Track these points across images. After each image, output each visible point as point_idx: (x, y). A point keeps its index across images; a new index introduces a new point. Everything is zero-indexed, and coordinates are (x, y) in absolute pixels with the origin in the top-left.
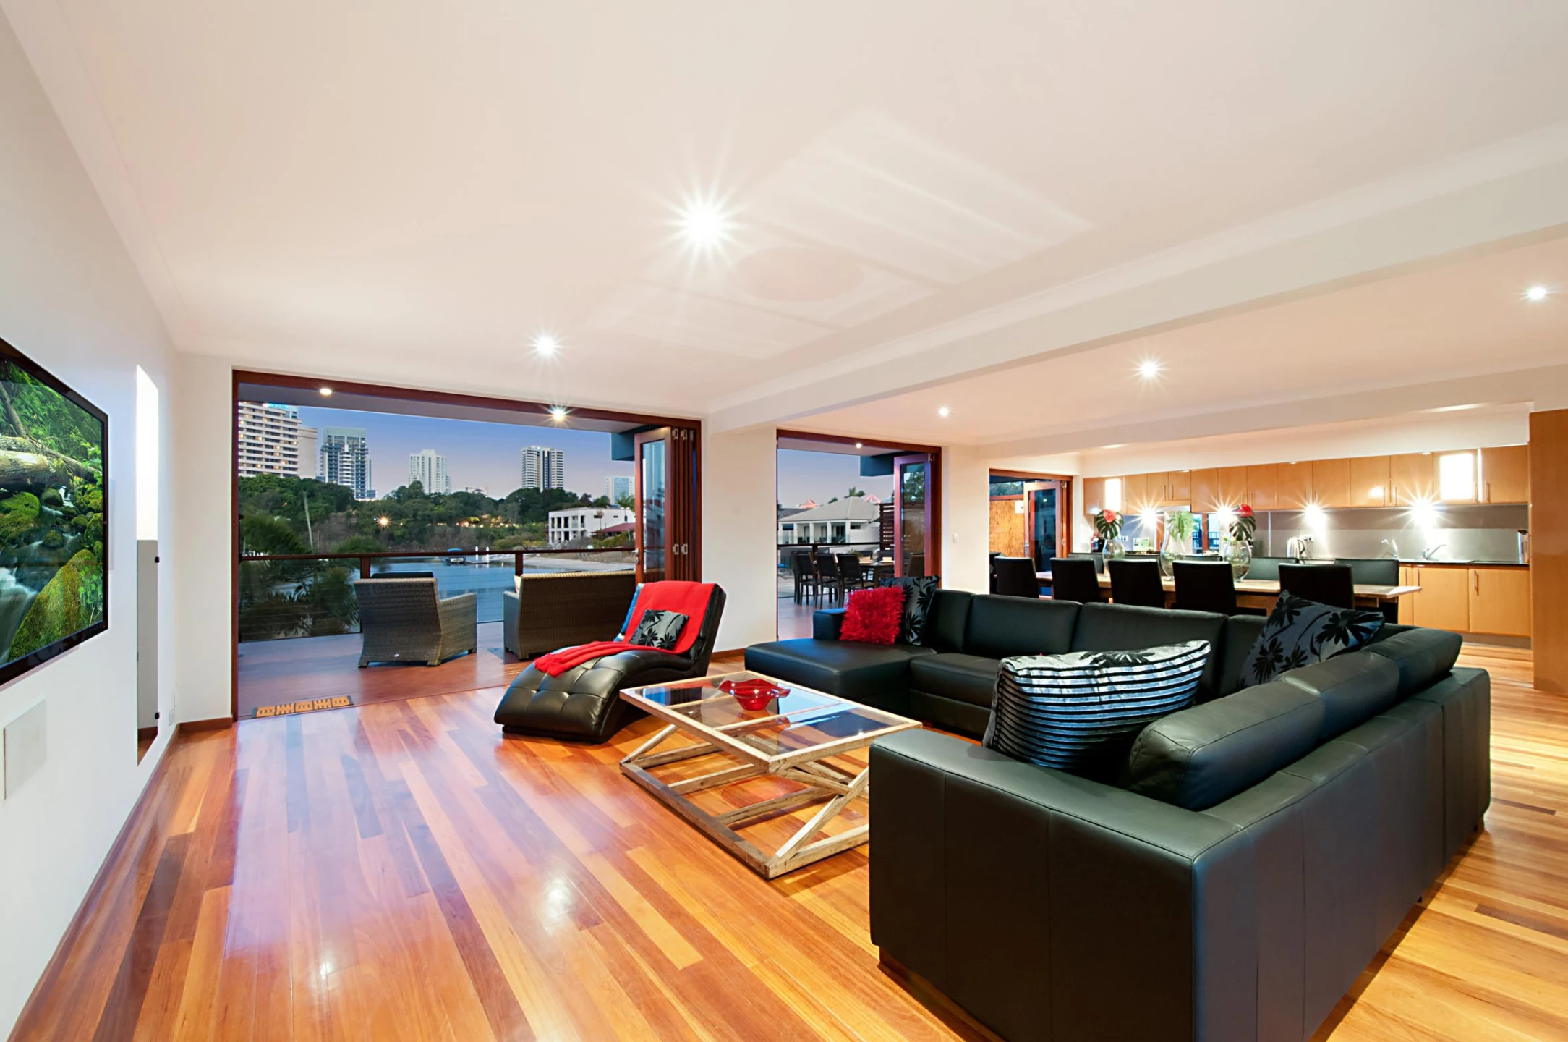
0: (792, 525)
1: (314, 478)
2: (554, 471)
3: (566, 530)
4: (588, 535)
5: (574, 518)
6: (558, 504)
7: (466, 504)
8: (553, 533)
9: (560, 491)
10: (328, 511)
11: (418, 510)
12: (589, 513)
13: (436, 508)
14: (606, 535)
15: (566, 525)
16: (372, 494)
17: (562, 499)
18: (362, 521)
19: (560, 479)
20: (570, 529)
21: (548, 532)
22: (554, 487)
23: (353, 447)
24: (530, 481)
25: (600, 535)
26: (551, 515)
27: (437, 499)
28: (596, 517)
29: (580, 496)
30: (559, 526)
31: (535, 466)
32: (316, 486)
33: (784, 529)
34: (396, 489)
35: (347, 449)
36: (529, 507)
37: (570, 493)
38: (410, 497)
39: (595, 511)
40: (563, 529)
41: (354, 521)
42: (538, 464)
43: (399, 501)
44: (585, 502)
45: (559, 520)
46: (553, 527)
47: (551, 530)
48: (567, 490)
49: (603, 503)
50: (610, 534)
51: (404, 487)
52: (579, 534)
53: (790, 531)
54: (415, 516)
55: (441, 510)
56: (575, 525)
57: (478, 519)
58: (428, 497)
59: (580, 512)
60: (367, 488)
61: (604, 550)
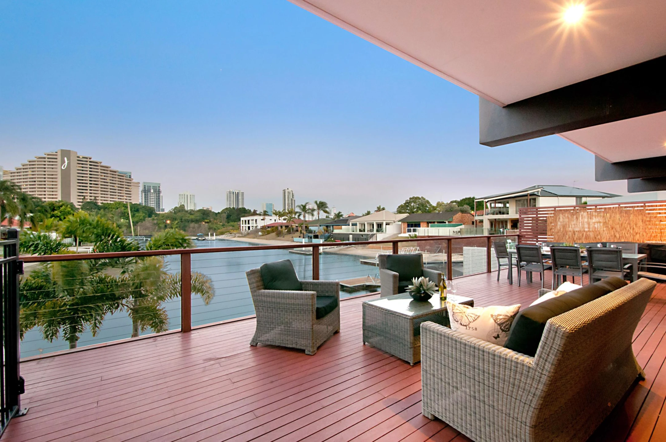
0: (357, 223)
1: (138, 203)
2: (240, 201)
3: (249, 225)
4: (259, 227)
5: (252, 220)
6: (243, 214)
7: (204, 214)
8: (243, 227)
9: (244, 209)
10: (144, 217)
11: (182, 217)
12: (259, 218)
13: (191, 216)
14: (267, 227)
15: (249, 223)
16: (163, 210)
17: (245, 212)
18: (159, 222)
19: (243, 204)
20: (250, 225)
21: (240, 227)
22: (240, 206)
23: (155, 191)
24: (230, 204)
25: (263, 228)
26: (242, 219)
27: (191, 212)
28: (262, 220)
29: (252, 211)
30: (245, 224)
31: (232, 198)
32: (139, 207)
33: (352, 225)
34: (173, 208)
35: (152, 191)
36: (231, 216)
37: (248, 210)
38: (180, 212)
39: (262, 217)
40: (247, 225)
41: (155, 222)
43: (175, 213)
44: (255, 213)
45: (245, 221)
46: (243, 224)
48: (247, 208)
51: (177, 207)
52: (255, 227)
53: (355, 226)
54: (181, 219)
55: (192, 217)
56: (253, 223)
57: (208, 221)
58: (187, 212)
59: (255, 218)
60: (161, 208)
61: (266, 235)
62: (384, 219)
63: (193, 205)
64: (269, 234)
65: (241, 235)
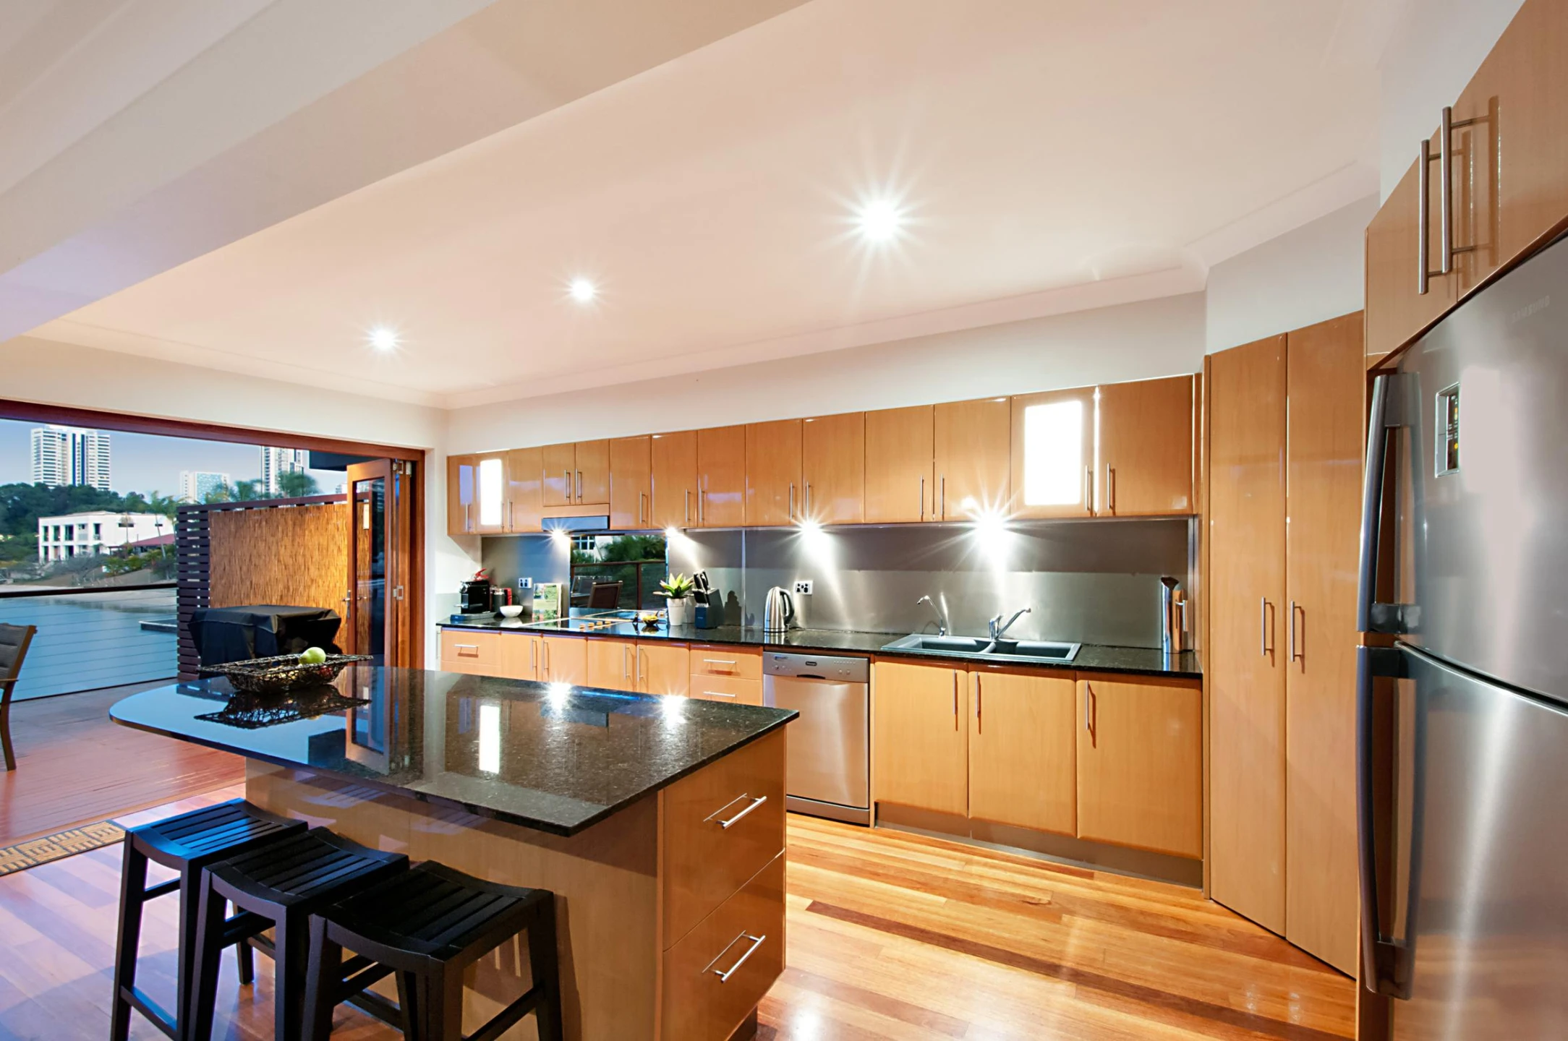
3: (69, 543)
4: (104, 551)
5: (83, 526)
8: (46, 548)
12: (109, 520)
14: (137, 549)
15: (69, 538)
19: (103, 470)
20: (75, 543)
21: (37, 548)
25: (123, 551)
26: (43, 522)
28: (120, 525)
30: (57, 538)
39: (118, 518)
40: (64, 543)
45: (57, 529)
46: (46, 539)
47: (42, 543)
49: (134, 504)
50: (143, 549)
52: (90, 550)
56: (84, 537)
59: (92, 518)
61: (127, 572)
64: (139, 568)
65: (27, 576)
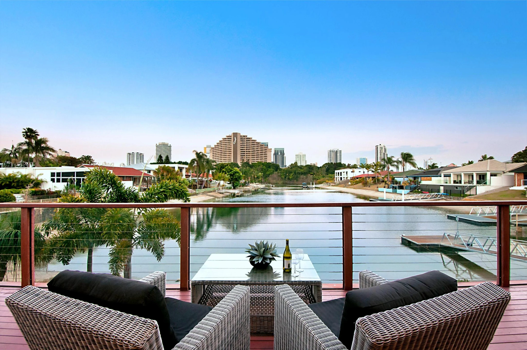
0: (450, 174)
1: (270, 162)
2: (338, 157)
3: (341, 177)
4: (349, 178)
5: (344, 172)
6: (339, 168)
7: (310, 168)
9: (340, 163)
10: (273, 171)
11: (296, 171)
12: (349, 170)
14: (356, 178)
15: (341, 175)
17: (340, 166)
18: (282, 174)
19: (340, 160)
20: (342, 176)
21: (334, 178)
22: (338, 162)
23: (281, 153)
24: (331, 160)
25: (353, 179)
26: (336, 171)
27: (301, 167)
28: (352, 172)
29: (347, 165)
30: (338, 175)
31: (332, 156)
32: (271, 165)
33: (444, 176)
34: (290, 164)
35: (279, 154)
36: (329, 169)
37: (344, 164)
38: (294, 167)
39: (351, 170)
40: (340, 176)
41: (279, 174)
42: (333, 155)
43: (291, 168)
44: (349, 167)
45: (338, 173)
46: (336, 176)
47: (336, 177)
48: (342, 163)
49: (355, 167)
51: (293, 164)
52: (346, 178)
53: (448, 178)
54: (295, 173)
55: (302, 170)
56: (344, 175)
57: (313, 173)
58: (299, 167)
59: (345, 170)
60: (285, 165)
61: (355, 184)
62: (488, 169)
63: (304, 162)
64: (357, 183)
65: (334, 184)
